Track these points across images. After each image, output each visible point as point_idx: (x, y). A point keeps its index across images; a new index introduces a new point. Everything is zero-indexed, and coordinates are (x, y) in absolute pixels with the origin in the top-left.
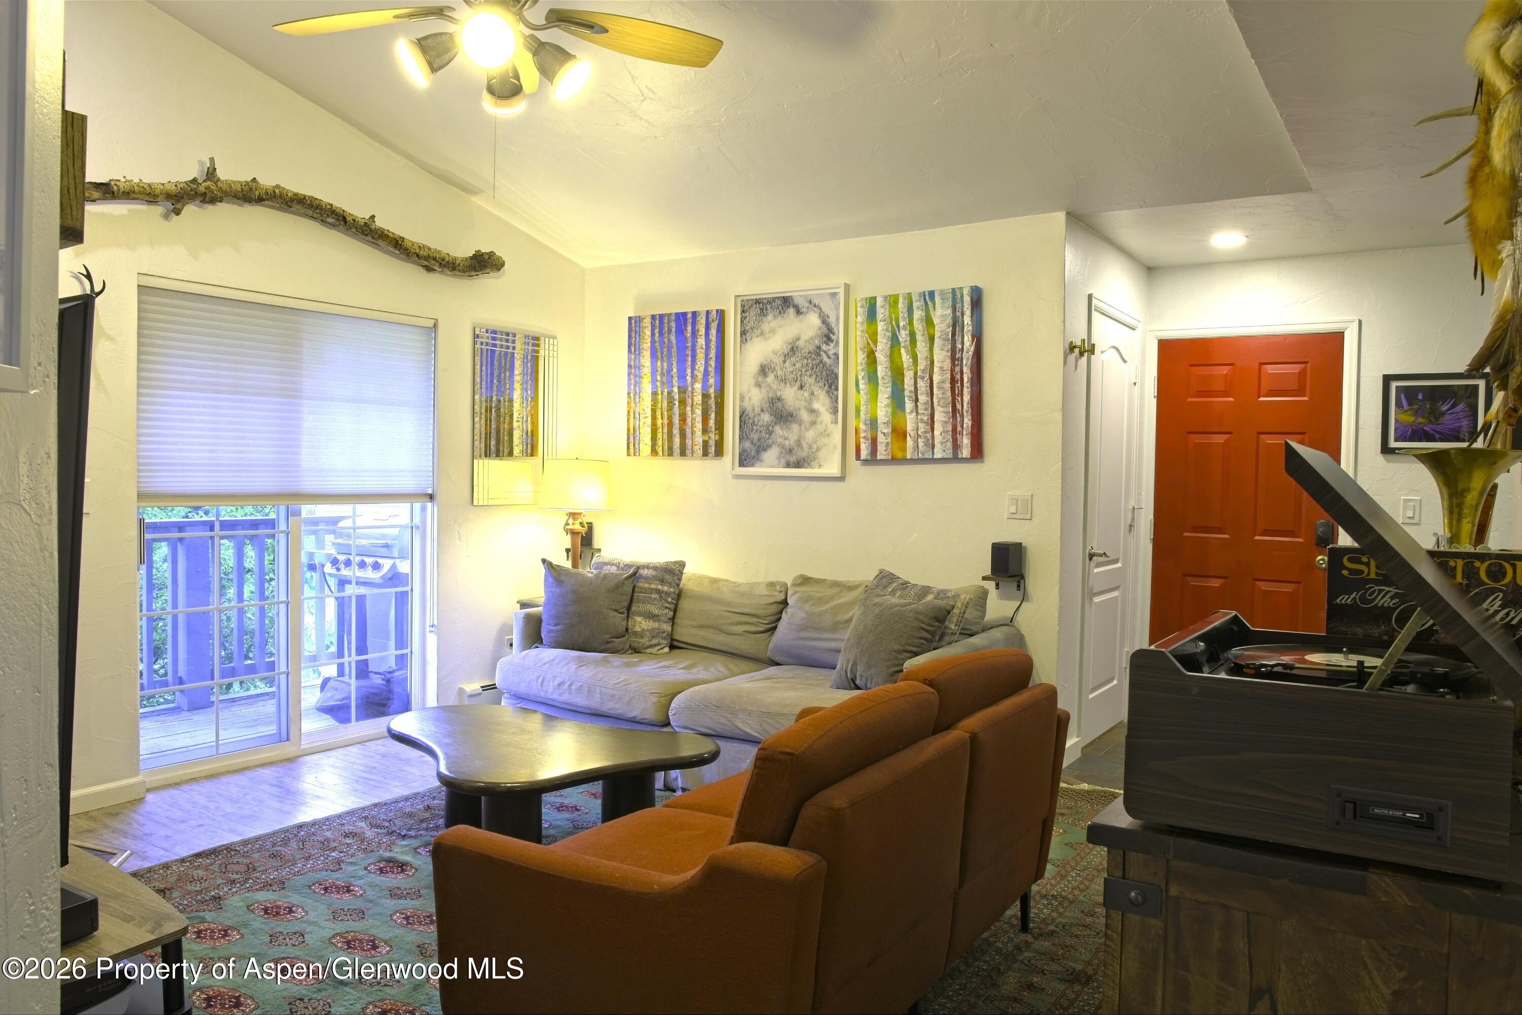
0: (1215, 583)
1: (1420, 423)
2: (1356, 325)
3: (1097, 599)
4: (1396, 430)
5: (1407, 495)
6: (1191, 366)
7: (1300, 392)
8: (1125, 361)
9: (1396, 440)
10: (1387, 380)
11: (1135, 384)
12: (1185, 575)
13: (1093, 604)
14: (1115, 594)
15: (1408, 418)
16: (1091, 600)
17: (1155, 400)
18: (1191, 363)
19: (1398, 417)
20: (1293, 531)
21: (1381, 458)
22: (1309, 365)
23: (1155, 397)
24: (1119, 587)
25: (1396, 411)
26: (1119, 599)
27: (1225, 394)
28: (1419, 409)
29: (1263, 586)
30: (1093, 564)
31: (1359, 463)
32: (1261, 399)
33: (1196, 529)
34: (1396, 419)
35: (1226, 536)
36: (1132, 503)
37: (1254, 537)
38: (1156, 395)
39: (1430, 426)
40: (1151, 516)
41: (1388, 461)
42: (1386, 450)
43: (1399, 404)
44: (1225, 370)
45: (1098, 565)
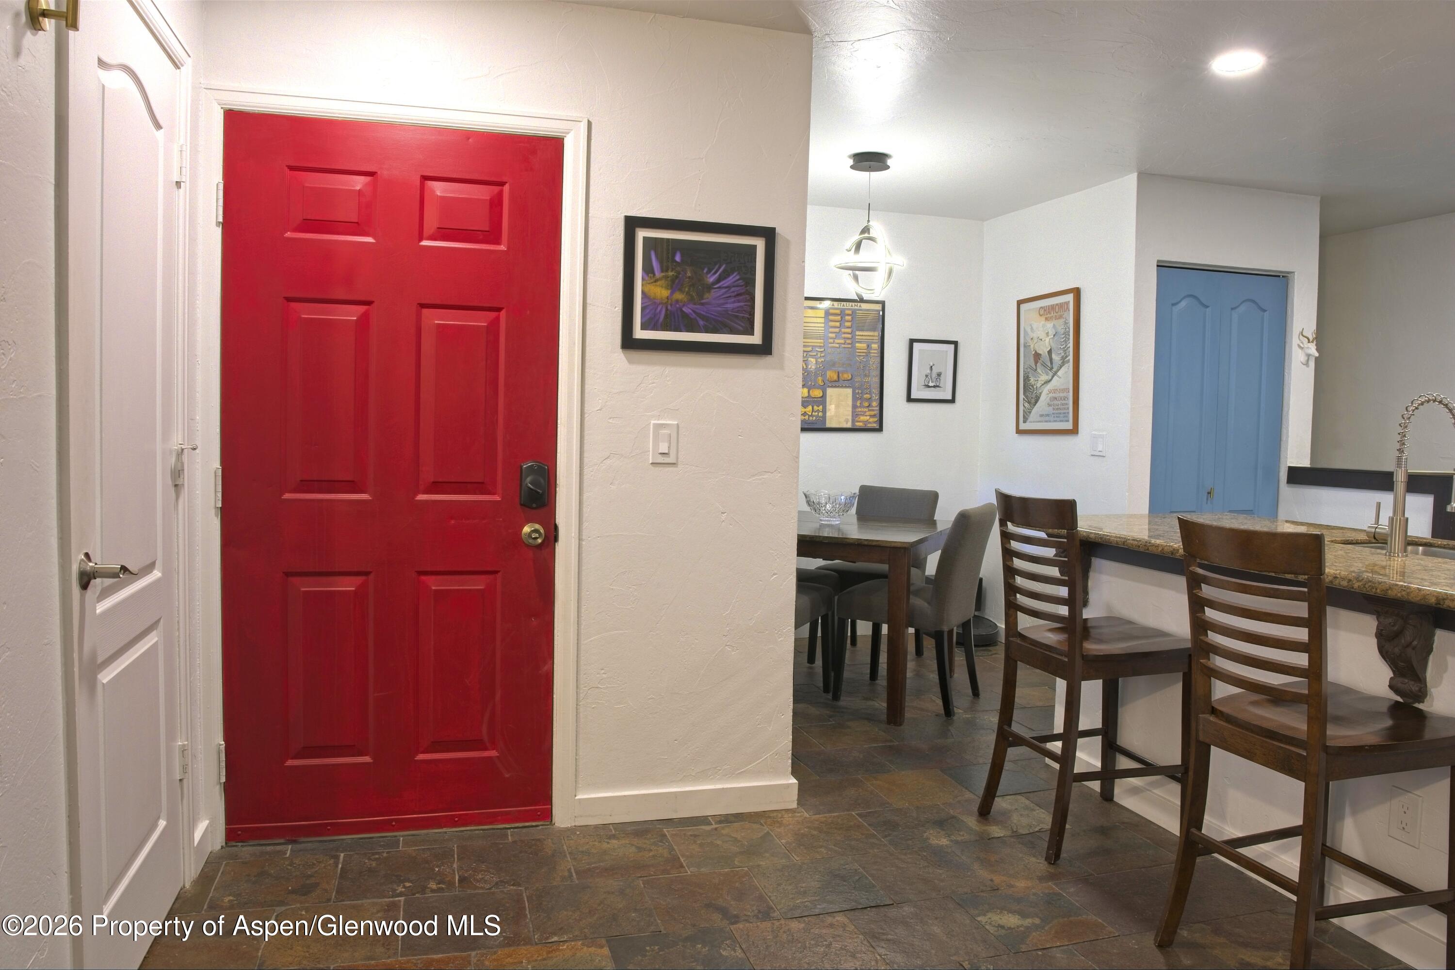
0: (347, 586)
1: (677, 301)
2: (583, 126)
3: (106, 677)
4: (643, 309)
5: (659, 417)
6: (291, 168)
7: (493, 236)
8: (158, 126)
9: (644, 327)
10: (632, 224)
11: (178, 184)
12: (287, 574)
13: (99, 689)
14: (152, 639)
15: (661, 292)
16: (92, 684)
17: (218, 232)
18: (292, 163)
19: (646, 290)
20: (483, 483)
21: (619, 357)
22: (506, 188)
23: (218, 224)
24: (158, 621)
25: (643, 279)
26: (161, 648)
27: (357, 228)
28: (677, 277)
29: (435, 584)
30: (92, 592)
31: (587, 364)
32: (425, 243)
33: (306, 486)
34: (643, 292)
35: (365, 496)
36: (177, 440)
37: (416, 495)
38: (221, 219)
39: (691, 306)
40: (216, 463)
41: (630, 362)
42: (629, 343)
43: (648, 269)
44: (359, 183)
45: (105, 593)
